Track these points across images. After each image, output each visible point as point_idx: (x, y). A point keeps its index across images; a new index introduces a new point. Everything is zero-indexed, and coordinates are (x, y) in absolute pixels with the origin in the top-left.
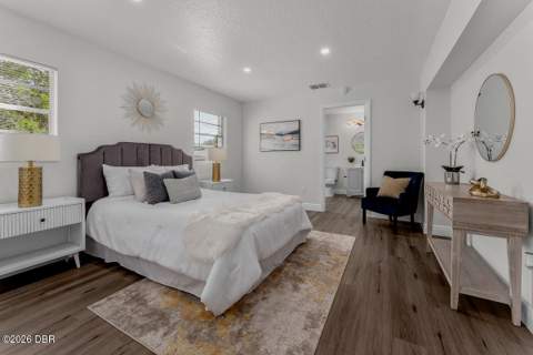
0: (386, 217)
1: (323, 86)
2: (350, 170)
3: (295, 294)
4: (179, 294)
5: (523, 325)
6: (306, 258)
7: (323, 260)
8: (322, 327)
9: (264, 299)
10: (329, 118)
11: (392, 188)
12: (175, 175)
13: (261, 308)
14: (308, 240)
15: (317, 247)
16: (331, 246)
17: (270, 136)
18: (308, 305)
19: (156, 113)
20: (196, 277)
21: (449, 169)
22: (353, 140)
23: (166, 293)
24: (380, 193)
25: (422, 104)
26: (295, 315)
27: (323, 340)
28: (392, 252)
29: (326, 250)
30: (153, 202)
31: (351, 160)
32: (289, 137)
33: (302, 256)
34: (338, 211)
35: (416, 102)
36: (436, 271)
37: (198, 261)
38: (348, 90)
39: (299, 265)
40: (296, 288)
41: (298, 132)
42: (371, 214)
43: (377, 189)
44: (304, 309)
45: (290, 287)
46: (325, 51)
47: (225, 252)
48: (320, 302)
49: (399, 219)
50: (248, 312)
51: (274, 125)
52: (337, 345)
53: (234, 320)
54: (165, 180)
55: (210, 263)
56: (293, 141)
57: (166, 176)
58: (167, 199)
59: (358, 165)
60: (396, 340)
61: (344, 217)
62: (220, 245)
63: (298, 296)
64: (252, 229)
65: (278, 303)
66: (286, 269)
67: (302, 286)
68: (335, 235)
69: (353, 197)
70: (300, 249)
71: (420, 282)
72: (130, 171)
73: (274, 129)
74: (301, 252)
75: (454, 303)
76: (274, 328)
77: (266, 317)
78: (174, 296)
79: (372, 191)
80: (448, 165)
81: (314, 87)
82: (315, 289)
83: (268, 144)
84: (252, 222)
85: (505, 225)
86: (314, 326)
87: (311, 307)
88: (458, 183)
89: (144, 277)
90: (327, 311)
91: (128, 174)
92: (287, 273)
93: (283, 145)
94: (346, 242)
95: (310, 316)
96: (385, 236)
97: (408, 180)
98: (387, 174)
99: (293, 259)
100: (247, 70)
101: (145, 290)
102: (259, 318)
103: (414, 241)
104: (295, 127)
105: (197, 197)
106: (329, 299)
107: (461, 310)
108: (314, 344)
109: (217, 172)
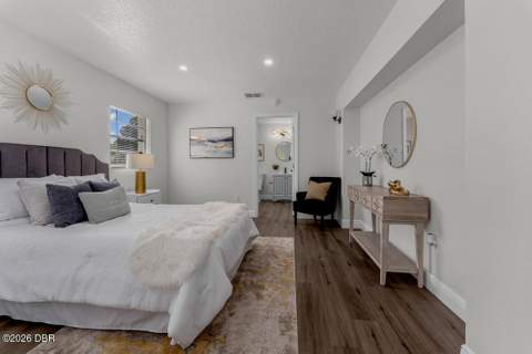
0: (311, 217)
1: (257, 95)
2: (274, 176)
3: (261, 302)
4: (124, 334)
5: (424, 287)
6: (257, 264)
7: (273, 264)
8: (296, 328)
9: (231, 315)
10: (260, 127)
11: (317, 192)
12: (94, 188)
13: (232, 325)
14: (255, 246)
15: (263, 252)
16: (276, 249)
17: (200, 142)
18: (277, 310)
19: (56, 106)
20: (152, 308)
21: (365, 174)
22: (277, 149)
23: (104, 340)
24: (308, 197)
25: (340, 121)
26: (269, 322)
27: (302, 340)
28: (326, 247)
29: (273, 253)
30: (64, 224)
31: (276, 168)
32: (222, 144)
33: (252, 263)
34: (269, 216)
35: (335, 118)
36: (360, 257)
37: (154, 288)
38: (278, 102)
39: (254, 273)
40: (259, 296)
41: (231, 140)
42: (301, 216)
43: (305, 193)
44: (274, 315)
45: (254, 296)
46: (268, 62)
47: (194, 272)
48: (286, 305)
49: (326, 218)
50: (219, 334)
51: (205, 131)
52: (314, 341)
53: (207, 345)
54: (80, 194)
55: (174, 289)
56: (227, 148)
57: (81, 189)
58: (84, 218)
59: (281, 172)
60: (357, 321)
61: (276, 221)
62: (186, 265)
63: (265, 303)
64: (218, 243)
65: (246, 316)
66: (242, 279)
67: (264, 293)
68: (276, 238)
69: (278, 201)
70: (249, 257)
71: (354, 268)
72: (18, 183)
73: (206, 135)
74: (251, 260)
75: (383, 281)
76: (253, 342)
77: (240, 334)
78: (119, 340)
79: (301, 195)
80: (364, 170)
81: (249, 96)
82: (277, 293)
83: (198, 151)
84: (217, 235)
85: (416, 215)
86: (289, 328)
87: (279, 311)
88: (371, 185)
89: (63, 326)
90: (295, 311)
91: (17, 188)
92: (244, 283)
93: (215, 152)
94: (287, 244)
95: (282, 320)
96: (316, 234)
97: (329, 184)
98: (312, 179)
99: (246, 268)
100: (183, 68)
101: (69, 343)
102: (234, 336)
103: (339, 236)
104: (228, 134)
105: (126, 212)
106: (292, 299)
107: (387, 285)
108: (295, 346)
109: (141, 182)
